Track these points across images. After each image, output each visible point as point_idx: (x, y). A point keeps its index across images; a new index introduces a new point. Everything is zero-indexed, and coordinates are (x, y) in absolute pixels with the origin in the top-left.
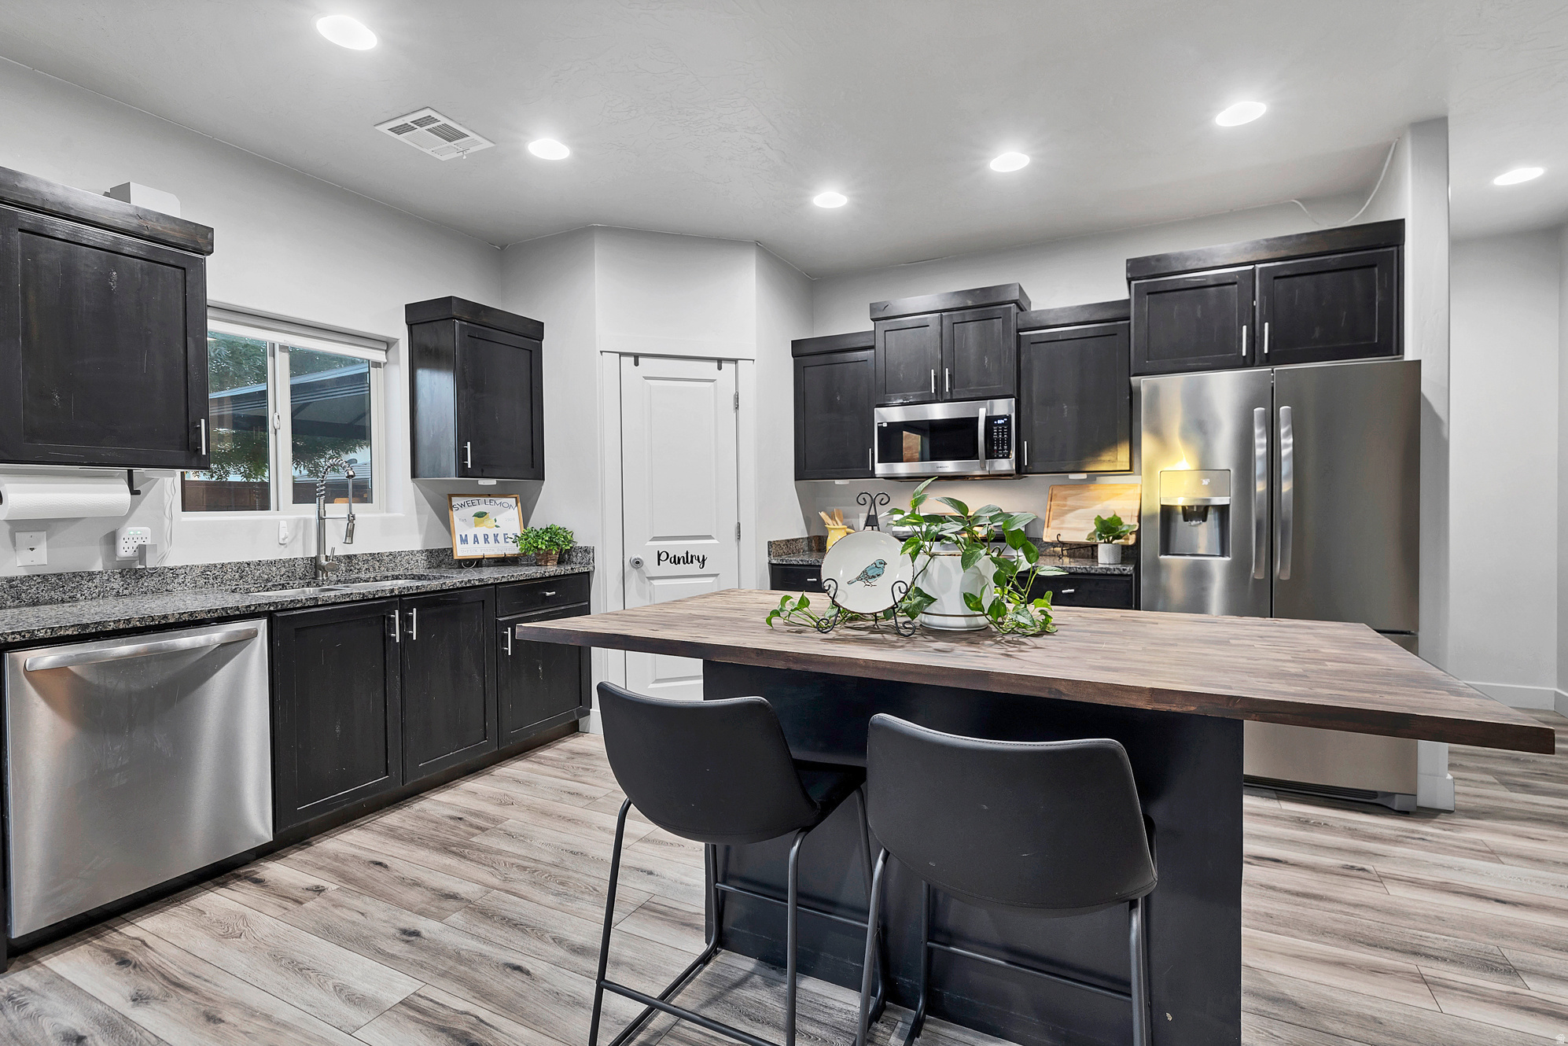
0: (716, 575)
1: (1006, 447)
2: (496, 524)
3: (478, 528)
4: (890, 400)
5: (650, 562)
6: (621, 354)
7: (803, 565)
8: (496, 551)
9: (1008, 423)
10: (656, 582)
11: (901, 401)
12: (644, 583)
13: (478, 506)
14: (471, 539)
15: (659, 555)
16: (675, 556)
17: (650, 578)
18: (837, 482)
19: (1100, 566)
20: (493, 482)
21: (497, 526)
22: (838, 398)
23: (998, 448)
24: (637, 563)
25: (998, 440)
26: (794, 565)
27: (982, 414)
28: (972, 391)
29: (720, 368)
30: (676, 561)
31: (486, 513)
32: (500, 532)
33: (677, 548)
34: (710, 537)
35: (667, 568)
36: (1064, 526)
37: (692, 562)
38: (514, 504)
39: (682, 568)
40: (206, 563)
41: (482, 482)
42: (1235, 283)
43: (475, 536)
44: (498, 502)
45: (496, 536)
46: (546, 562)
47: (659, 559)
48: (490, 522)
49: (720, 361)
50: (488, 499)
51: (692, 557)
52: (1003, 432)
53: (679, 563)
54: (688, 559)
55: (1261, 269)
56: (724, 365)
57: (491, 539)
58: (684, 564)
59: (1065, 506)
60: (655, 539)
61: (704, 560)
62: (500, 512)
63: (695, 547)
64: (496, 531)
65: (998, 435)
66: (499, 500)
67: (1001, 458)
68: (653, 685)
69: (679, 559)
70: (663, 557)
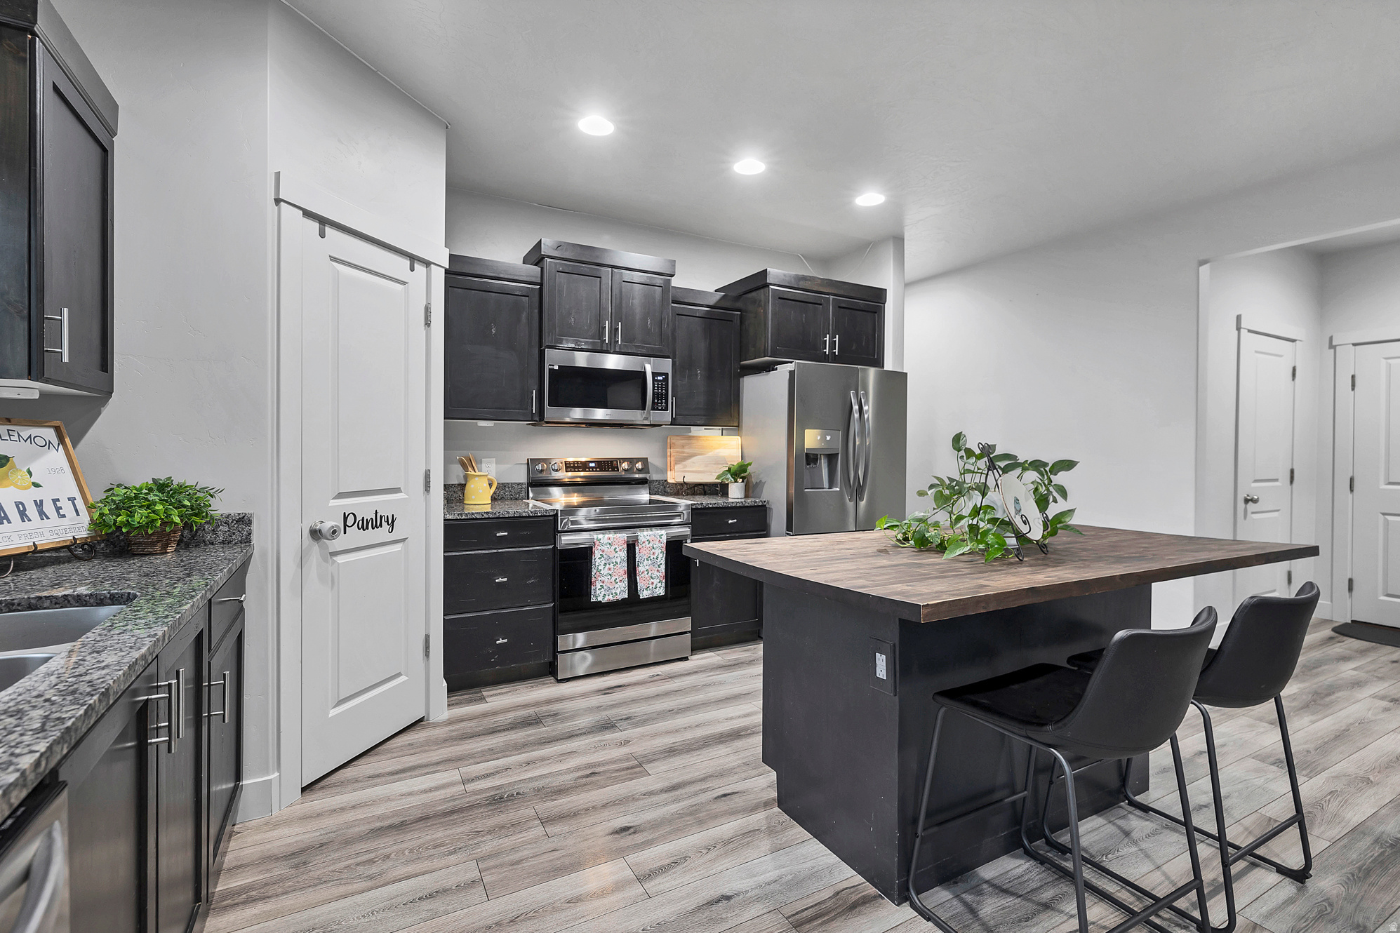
0: (405, 540)
1: (664, 401)
2: (33, 479)
4: (561, 343)
6: (305, 213)
7: (489, 518)
8: (47, 535)
9: (666, 380)
10: (340, 559)
11: (573, 345)
15: (345, 519)
16: (363, 518)
17: (337, 553)
18: (482, 423)
19: (730, 500)
21: (36, 485)
22: (493, 331)
23: (658, 401)
25: (658, 393)
26: (477, 519)
27: (649, 369)
28: (638, 347)
29: (412, 268)
30: (364, 526)
31: (8, 459)
32: (45, 495)
33: (367, 505)
34: (397, 490)
35: (355, 536)
36: (687, 469)
37: (381, 525)
38: (55, 441)
39: (372, 535)
42: (821, 304)
44: (25, 434)
45: (39, 505)
47: (345, 525)
48: (19, 476)
49: (412, 259)
50: (4, 429)
51: (381, 517)
52: (662, 387)
53: (367, 528)
54: (375, 523)
55: (833, 299)
56: (415, 266)
57: (32, 511)
58: (373, 528)
59: (683, 453)
60: (339, 495)
61: (393, 521)
62: (35, 457)
63: (384, 505)
64: (36, 494)
65: (658, 390)
66: (26, 432)
67: (660, 410)
68: (333, 713)
69: (368, 523)
70: (350, 520)
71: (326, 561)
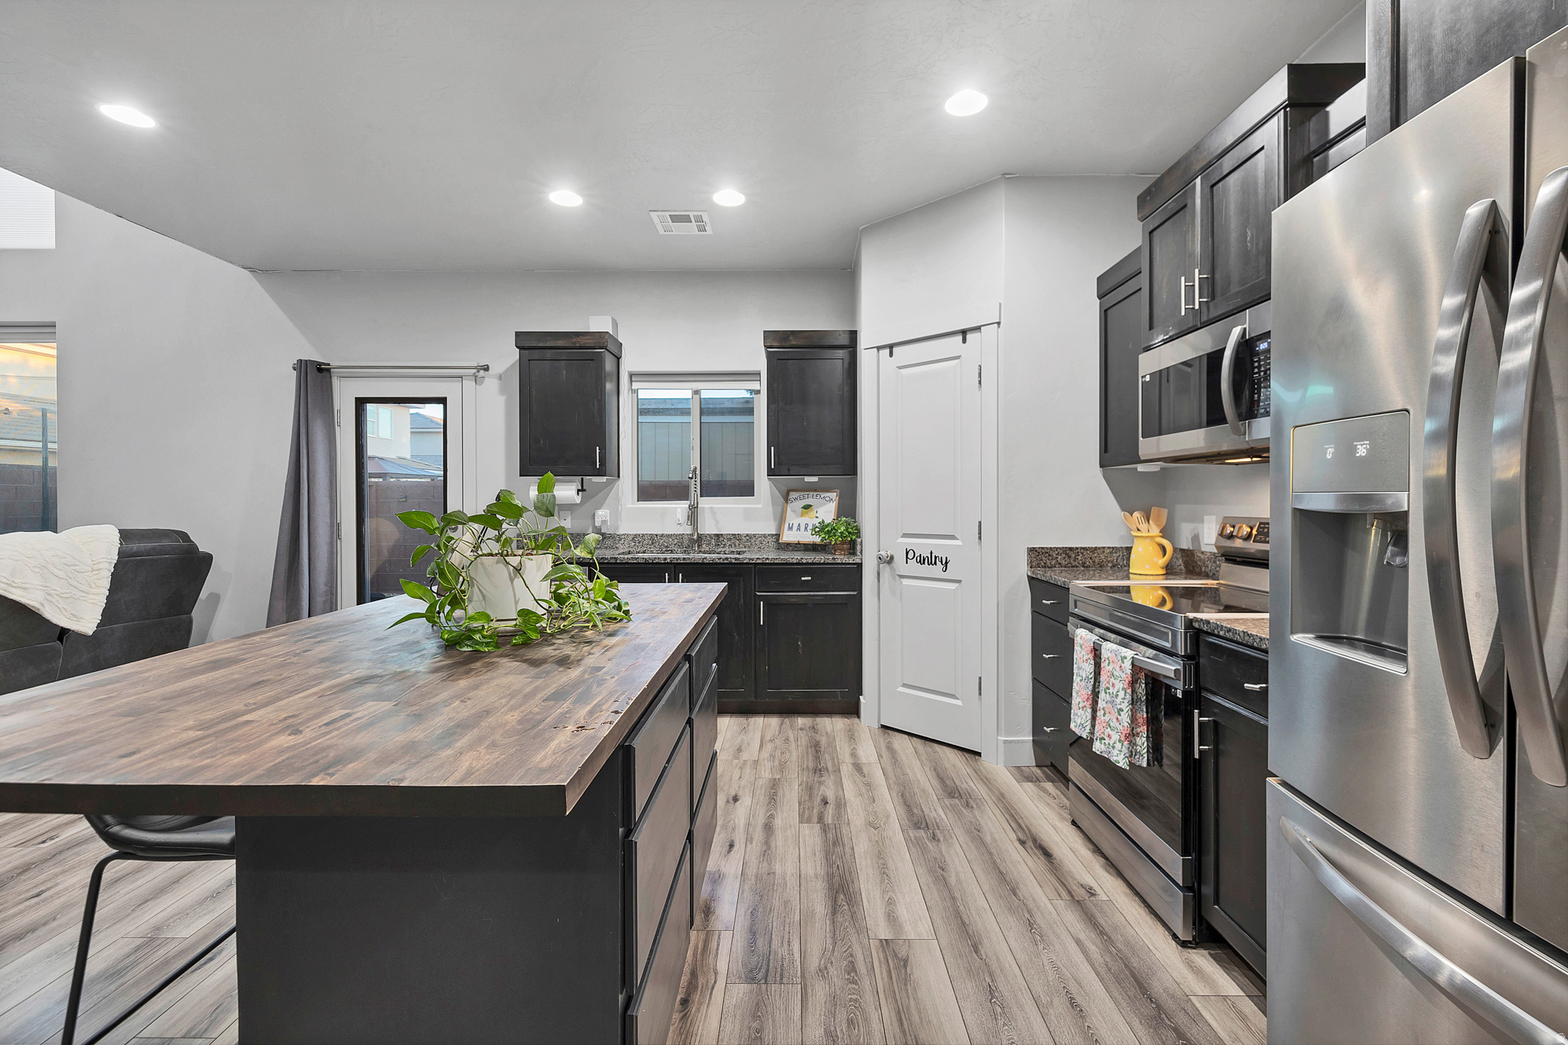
0: (959, 582)
2: (817, 515)
3: (802, 518)
4: (1153, 339)
5: (900, 558)
6: (879, 348)
10: (905, 582)
11: (1161, 337)
12: (895, 580)
13: (807, 500)
14: (795, 527)
16: (920, 555)
17: (901, 577)
20: (815, 479)
21: (817, 517)
24: (890, 560)
29: (964, 341)
30: (922, 561)
31: (811, 506)
32: (818, 522)
33: (923, 546)
34: (953, 537)
35: (914, 567)
37: (935, 563)
38: (833, 498)
39: (926, 570)
40: (635, 533)
41: (808, 479)
43: (799, 525)
44: (823, 496)
46: (835, 551)
47: (907, 558)
48: (812, 514)
49: (964, 332)
50: (815, 494)
51: (936, 558)
54: (931, 560)
56: (969, 336)
60: (905, 535)
61: (946, 563)
62: (822, 505)
63: (939, 547)
64: (815, 521)
68: (901, 689)
69: (924, 560)
70: (911, 555)
71: (894, 579)
